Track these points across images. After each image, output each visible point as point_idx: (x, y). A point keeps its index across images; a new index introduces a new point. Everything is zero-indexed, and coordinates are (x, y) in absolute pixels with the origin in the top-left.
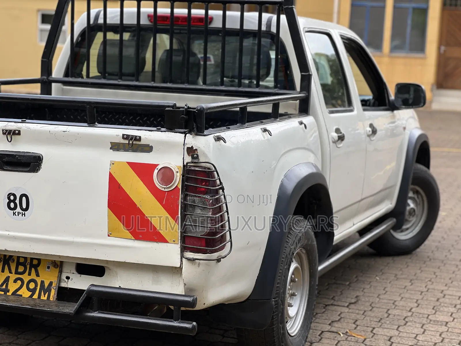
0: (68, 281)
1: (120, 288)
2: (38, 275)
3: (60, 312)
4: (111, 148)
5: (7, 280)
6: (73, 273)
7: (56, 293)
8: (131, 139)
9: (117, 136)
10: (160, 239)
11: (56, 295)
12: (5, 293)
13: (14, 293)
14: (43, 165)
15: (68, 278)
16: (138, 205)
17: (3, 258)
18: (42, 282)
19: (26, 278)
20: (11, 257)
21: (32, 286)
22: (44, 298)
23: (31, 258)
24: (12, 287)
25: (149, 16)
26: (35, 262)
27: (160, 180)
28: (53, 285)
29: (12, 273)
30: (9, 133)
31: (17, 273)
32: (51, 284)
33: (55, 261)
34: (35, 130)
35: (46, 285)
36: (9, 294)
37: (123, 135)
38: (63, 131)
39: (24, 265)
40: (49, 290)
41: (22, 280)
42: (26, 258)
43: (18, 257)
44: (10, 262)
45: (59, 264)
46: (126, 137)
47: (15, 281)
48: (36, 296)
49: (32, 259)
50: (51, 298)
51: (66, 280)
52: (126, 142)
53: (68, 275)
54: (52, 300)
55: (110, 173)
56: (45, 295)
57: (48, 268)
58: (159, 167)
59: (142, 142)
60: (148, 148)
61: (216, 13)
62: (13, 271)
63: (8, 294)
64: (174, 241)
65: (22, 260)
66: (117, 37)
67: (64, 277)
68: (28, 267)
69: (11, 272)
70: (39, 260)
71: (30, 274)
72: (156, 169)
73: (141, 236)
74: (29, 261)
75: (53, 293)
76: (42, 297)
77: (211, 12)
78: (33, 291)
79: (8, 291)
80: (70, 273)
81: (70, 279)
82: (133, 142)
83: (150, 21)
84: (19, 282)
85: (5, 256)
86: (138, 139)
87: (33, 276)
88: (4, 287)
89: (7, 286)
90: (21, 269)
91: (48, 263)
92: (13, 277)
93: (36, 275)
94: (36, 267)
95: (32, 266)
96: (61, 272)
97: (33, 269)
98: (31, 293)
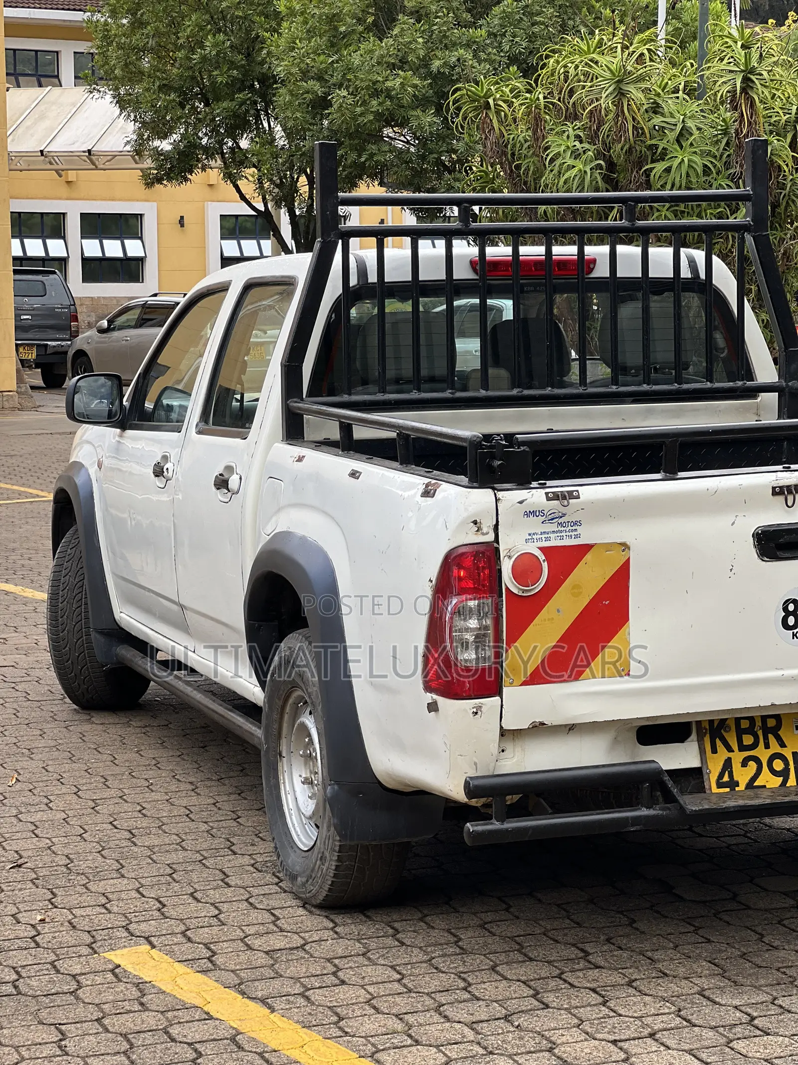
2: (783, 745)
5: (728, 764)
12: (733, 789)
13: (750, 785)
17: (708, 727)
18: (795, 755)
19: (764, 755)
20: (723, 721)
21: (778, 765)
23: (762, 716)
24: (743, 776)
26: (771, 723)
29: (733, 751)
30: (790, 492)
31: (742, 748)
36: (742, 787)
39: (751, 731)
41: (757, 760)
42: (751, 719)
43: (738, 720)
44: (722, 731)
47: (744, 763)
48: (792, 782)
49: (764, 718)
57: (797, 728)
62: (735, 747)
63: (737, 789)
65: (745, 724)
68: (760, 733)
69: (730, 750)
70: (777, 717)
71: (767, 746)
74: (759, 723)
78: (785, 774)
79: (737, 784)
83: (475, 270)
84: (753, 765)
85: (711, 722)
87: (775, 748)
88: (726, 778)
89: (731, 775)
90: (748, 740)
91: (794, 720)
92: (738, 757)
93: (780, 745)
94: (775, 731)
95: (766, 731)
97: (771, 737)
98: (782, 778)
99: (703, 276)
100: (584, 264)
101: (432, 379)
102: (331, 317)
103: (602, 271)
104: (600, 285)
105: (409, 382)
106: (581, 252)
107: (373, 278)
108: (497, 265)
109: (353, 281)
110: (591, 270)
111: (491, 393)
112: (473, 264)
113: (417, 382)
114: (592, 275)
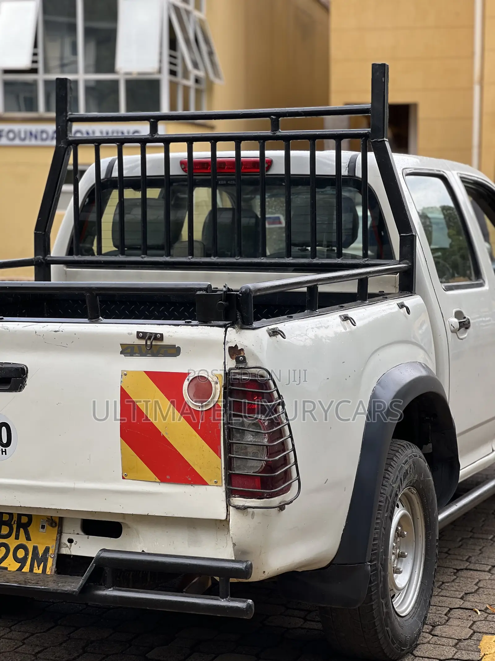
0: (71, 546)
1: (143, 553)
2: (28, 539)
4: (121, 353)
6: (78, 534)
7: (55, 563)
8: (149, 338)
9: (130, 334)
10: (197, 480)
11: (54, 566)
14: (29, 381)
15: (70, 541)
16: (163, 433)
18: (35, 549)
19: (12, 543)
21: (21, 554)
22: (38, 570)
23: (18, 514)
25: (182, 163)
26: (24, 520)
27: (192, 395)
28: (51, 552)
32: (47, 550)
33: (51, 517)
34: (16, 331)
35: (41, 552)
37: (138, 333)
38: (55, 331)
39: (8, 524)
40: (44, 560)
41: (7, 547)
42: (11, 515)
43: (1, 514)
45: (57, 521)
46: (141, 335)
48: (26, 569)
49: (20, 516)
50: (48, 571)
51: (69, 544)
52: (143, 342)
53: (71, 537)
54: (49, 573)
55: (121, 387)
56: (39, 567)
57: (43, 527)
58: (191, 377)
59: (166, 342)
60: (173, 351)
61: (275, 154)
64: (216, 482)
65: (6, 518)
66: (138, 195)
67: (65, 540)
68: (15, 526)
70: (30, 517)
71: (17, 538)
72: (186, 380)
73: (168, 477)
74: (15, 518)
75: (51, 563)
76: (36, 570)
78: (23, 562)
80: (74, 534)
81: (74, 542)
82: (152, 343)
83: (184, 169)
84: (3, 550)
86: (159, 337)
87: (22, 540)
90: (5, 530)
91: (42, 520)
93: (26, 538)
94: (26, 526)
95: (20, 525)
96: (60, 533)
97: (22, 530)
98: (20, 564)
99: (359, 173)
102: (85, 201)
103: (278, 169)
104: (277, 180)
106: (262, 155)
107: (115, 174)
109: (103, 176)
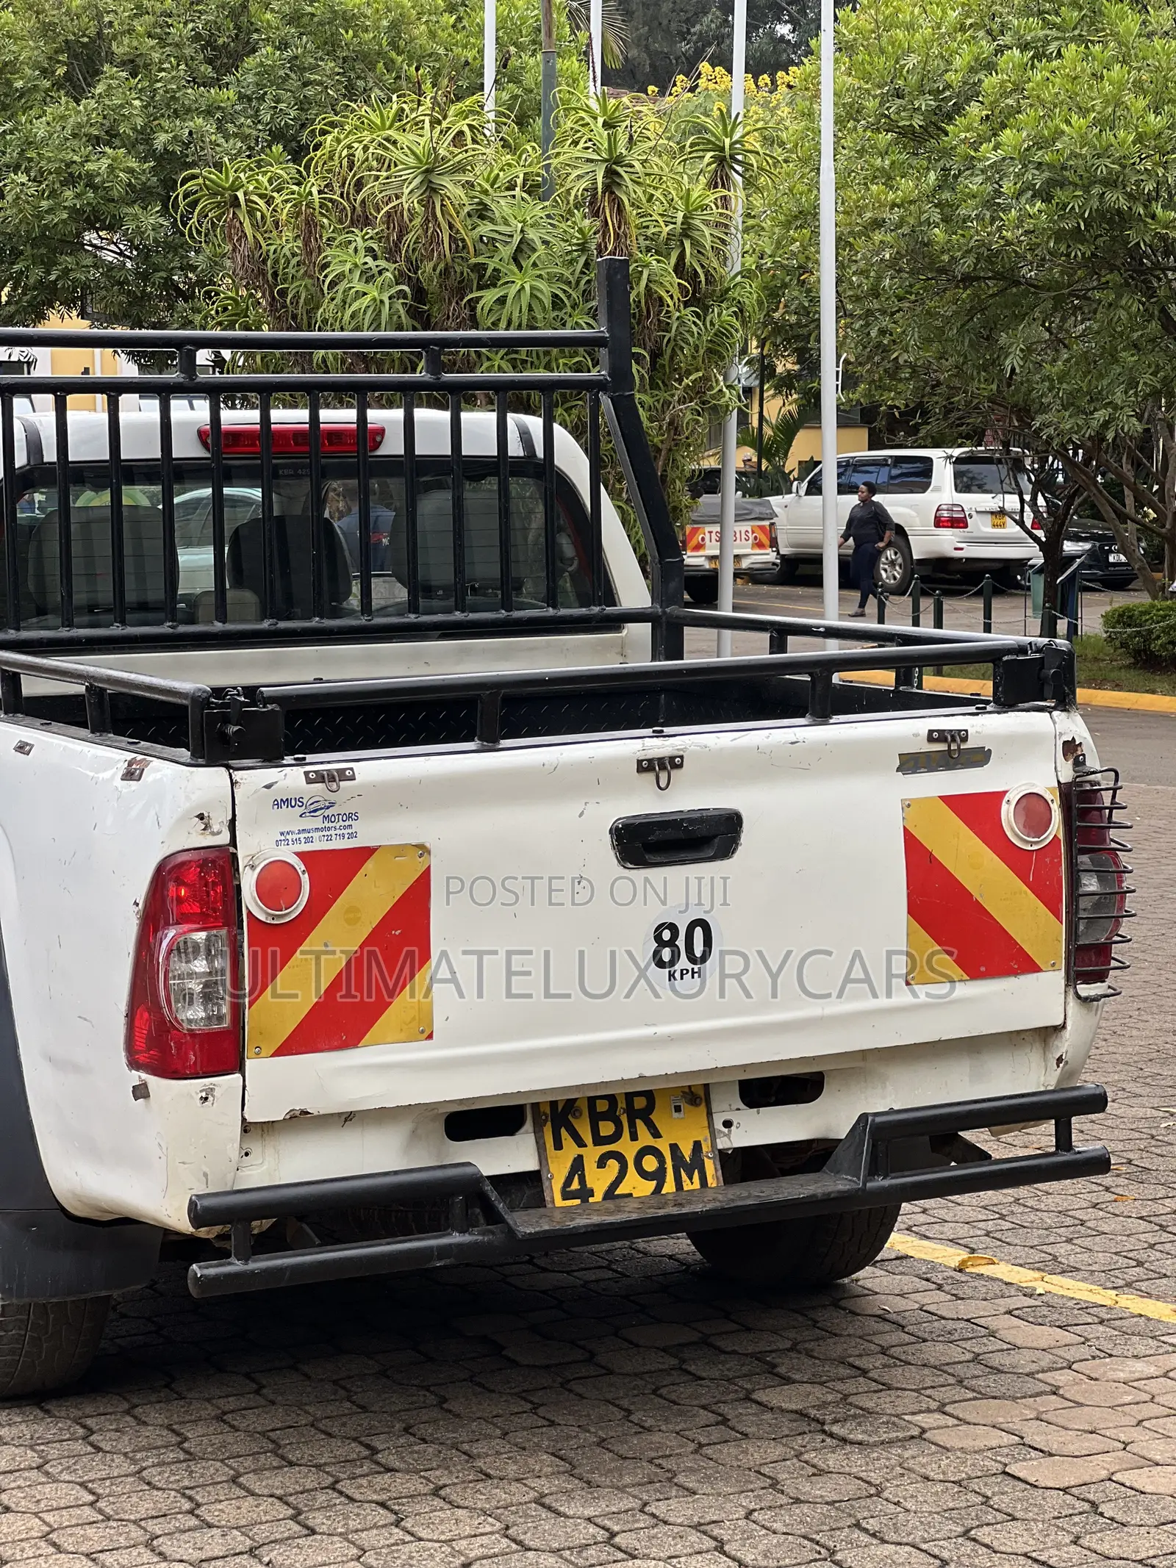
0: (730, 1132)
2: (656, 1134)
3: (832, 1195)
4: (898, 770)
5: (578, 1165)
6: (738, 1109)
7: (719, 1167)
8: (954, 740)
9: (916, 735)
10: (1027, 965)
11: (720, 1172)
12: (585, 1200)
13: (610, 1194)
14: (744, 838)
15: (728, 1124)
16: (976, 895)
17: (549, 1112)
18: (674, 1148)
19: (628, 1148)
20: (571, 1103)
21: (650, 1164)
22: (693, 1184)
23: (626, 1094)
24: (599, 1181)
26: (640, 1103)
27: (1022, 828)
28: (705, 1149)
29: (586, 1146)
30: (663, 767)
31: (598, 1140)
32: (697, 1146)
33: (690, 1087)
34: (721, 749)
35: (687, 1152)
36: (598, 1197)
37: (931, 732)
38: (792, 743)
39: (611, 1115)
40: (696, 1163)
41: (619, 1157)
42: (611, 1099)
43: (592, 1101)
44: (570, 1117)
45: (701, 1093)
46: (933, 736)
47: (602, 1163)
48: (669, 1187)
49: (630, 1097)
50: (712, 1182)
51: (726, 1130)
52: (942, 747)
53: (727, 1116)
54: (714, 1185)
55: (904, 827)
56: (691, 1178)
57: (678, 1109)
58: (1013, 797)
59: (970, 744)
60: (979, 757)
61: (386, 417)
62: (588, 1138)
63: (591, 1200)
64: (1054, 965)
65: (602, 1106)
66: (105, 498)
67: (718, 1125)
68: (624, 1119)
69: (581, 1144)
70: (649, 1095)
71: (634, 1137)
72: (1004, 803)
73: (983, 969)
74: (622, 1104)
75: (710, 1167)
76: (687, 1186)
77: (374, 415)
78: (659, 1176)
79: (591, 1193)
80: (731, 1110)
81: (735, 1124)
82: (959, 746)
83: (205, 446)
84: (613, 1165)
85: (553, 1104)
86: (962, 736)
87: (645, 1139)
88: (575, 1185)
89: (582, 1181)
90: (607, 1129)
91: (672, 1097)
92: (592, 1154)
93: (652, 1134)
94: (645, 1114)
95: (633, 1115)
96: (710, 1114)
97: (639, 1123)
98: (655, 1182)
99: (540, 453)
100: (366, 436)
101: (143, 607)
103: (393, 446)
104: (391, 466)
105: (108, 611)
107: (50, 455)
108: (238, 437)
109: (20, 460)
110: (377, 445)
111: (230, 627)
112: (201, 435)
113: (120, 611)
114: (380, 452)
